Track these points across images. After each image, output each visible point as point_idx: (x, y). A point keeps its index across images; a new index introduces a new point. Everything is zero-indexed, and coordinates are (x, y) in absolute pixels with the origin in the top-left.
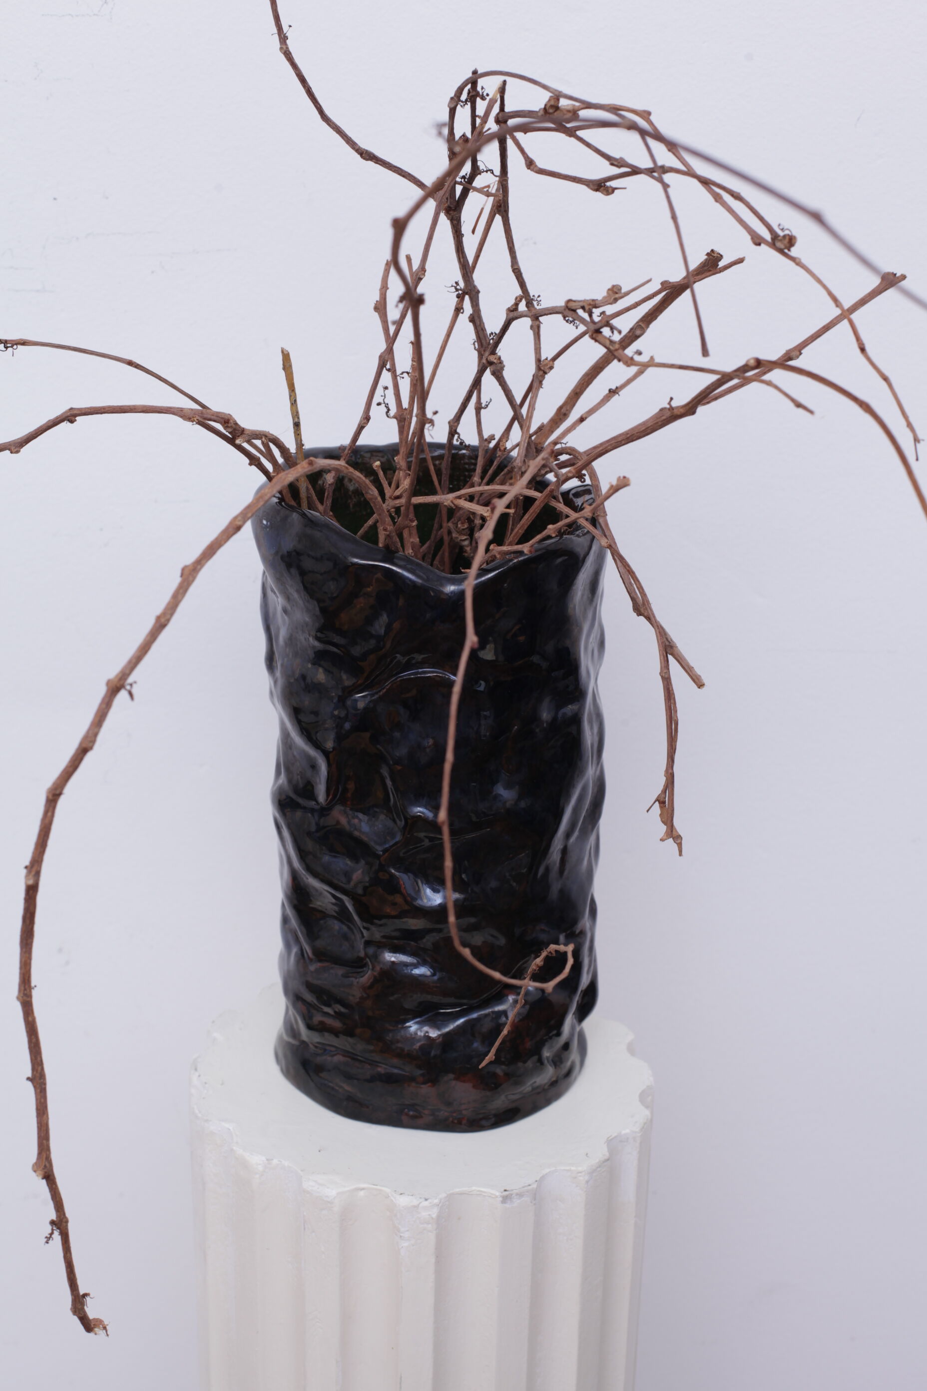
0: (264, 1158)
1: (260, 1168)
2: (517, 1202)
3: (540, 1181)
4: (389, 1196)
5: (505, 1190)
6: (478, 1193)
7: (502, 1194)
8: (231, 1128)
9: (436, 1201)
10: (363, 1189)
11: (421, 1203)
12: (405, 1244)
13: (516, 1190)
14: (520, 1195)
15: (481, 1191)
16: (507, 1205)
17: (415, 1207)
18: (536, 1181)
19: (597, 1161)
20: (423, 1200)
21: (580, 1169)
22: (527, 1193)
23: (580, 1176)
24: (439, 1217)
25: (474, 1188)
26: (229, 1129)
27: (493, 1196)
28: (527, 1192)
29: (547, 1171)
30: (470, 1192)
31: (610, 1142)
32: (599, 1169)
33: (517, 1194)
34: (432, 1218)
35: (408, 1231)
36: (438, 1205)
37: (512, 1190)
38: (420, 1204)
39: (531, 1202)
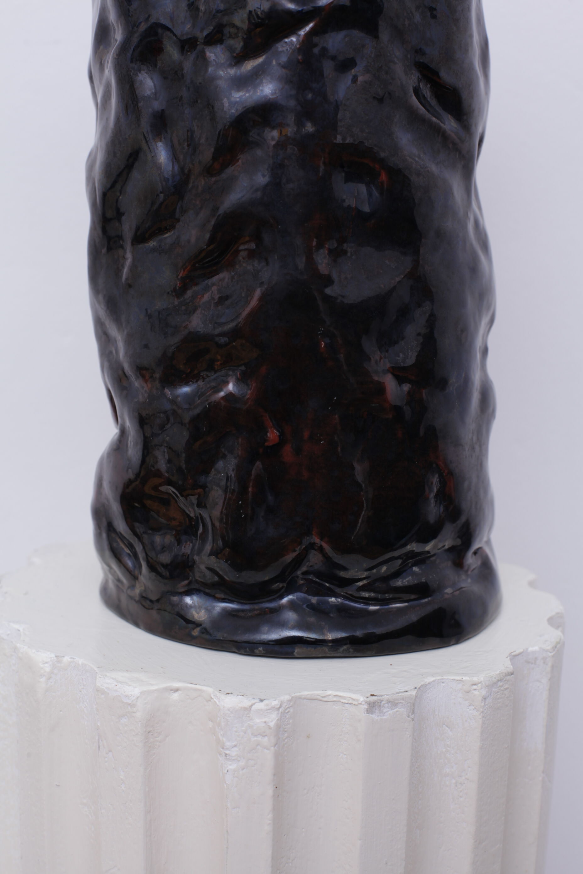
0: (53, 655)
1: (48, 668)
2: (389, 713)
3: (422, 689)
4: (212, 698)
5: (372, 695)
6: (335, 699)
7: (368, 700)
8: (21, 630)
9: (275, 703)
10: (177, 690)
11: (254, 704)
12: (232, 766)
13: (387, 695)
14: (393, 703)
15: (340, 696)
16: (374, 717)
17: (245, 709)
18: (416, 688)
19: (498, 672)
20: (258, 701)
21: (475, 679)
22: (403, 701)
23: (475, 690)
24: (279, 727)
25: (329, 692)
26: (19, 630)
27: (356, 703)
28: (403, 699)
29: (431, 679)
30: (323, 697)
31: (513, 657)
32: (500, 684)
33: (389, 701)
34: (270, 728)
35: (235, 746)
36: (278, 709)
37: (382, 696)
38: (252, 706)
39: (408, 717)
